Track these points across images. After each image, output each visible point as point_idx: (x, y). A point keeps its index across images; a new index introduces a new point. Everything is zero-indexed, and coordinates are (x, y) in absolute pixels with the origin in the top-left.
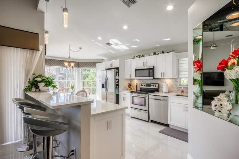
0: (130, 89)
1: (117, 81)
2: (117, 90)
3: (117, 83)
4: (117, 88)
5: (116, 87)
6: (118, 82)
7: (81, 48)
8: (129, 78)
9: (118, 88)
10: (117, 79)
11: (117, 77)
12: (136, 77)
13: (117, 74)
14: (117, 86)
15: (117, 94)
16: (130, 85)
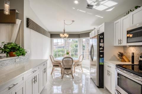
0: (121, 59)
1: (102, 48)
2: (101, 59)
3: (101, 51)
4: (101, 57)
5: (100, 55)
6: (103, 50)
7: (73, 21)
8: (118, 45)
9: (103, 57)
10: (100, 47)
11: (101, 45)
12: (127, 42)
13: (102, 40)
14: (102, 54)
15: (100, 64)
16: (121, 55)
